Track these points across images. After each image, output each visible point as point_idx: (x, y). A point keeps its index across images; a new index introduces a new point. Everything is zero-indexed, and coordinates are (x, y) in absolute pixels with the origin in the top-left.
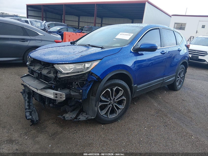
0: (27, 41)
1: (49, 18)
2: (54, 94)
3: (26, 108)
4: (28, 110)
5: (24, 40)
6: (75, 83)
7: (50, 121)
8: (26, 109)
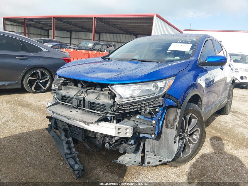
0: (27, 59)
1: (32, 34)
2: (115, 129)
3: (66, 153)
4: (70, 156)
5: (22, 58)
6: (146, 110)
7: (99, 169)
8: (66, 155)
